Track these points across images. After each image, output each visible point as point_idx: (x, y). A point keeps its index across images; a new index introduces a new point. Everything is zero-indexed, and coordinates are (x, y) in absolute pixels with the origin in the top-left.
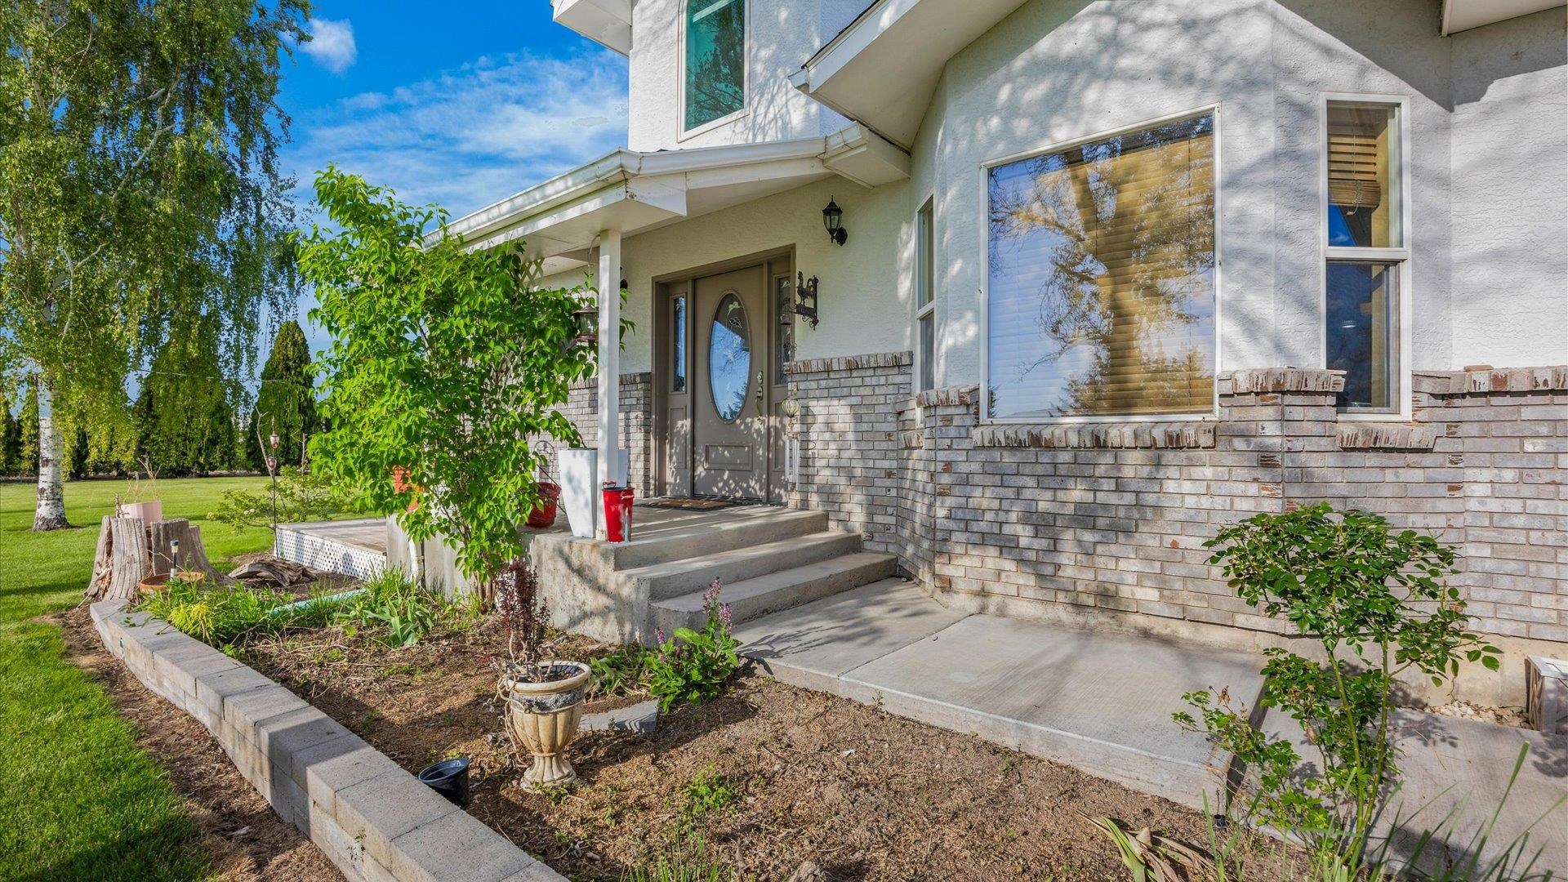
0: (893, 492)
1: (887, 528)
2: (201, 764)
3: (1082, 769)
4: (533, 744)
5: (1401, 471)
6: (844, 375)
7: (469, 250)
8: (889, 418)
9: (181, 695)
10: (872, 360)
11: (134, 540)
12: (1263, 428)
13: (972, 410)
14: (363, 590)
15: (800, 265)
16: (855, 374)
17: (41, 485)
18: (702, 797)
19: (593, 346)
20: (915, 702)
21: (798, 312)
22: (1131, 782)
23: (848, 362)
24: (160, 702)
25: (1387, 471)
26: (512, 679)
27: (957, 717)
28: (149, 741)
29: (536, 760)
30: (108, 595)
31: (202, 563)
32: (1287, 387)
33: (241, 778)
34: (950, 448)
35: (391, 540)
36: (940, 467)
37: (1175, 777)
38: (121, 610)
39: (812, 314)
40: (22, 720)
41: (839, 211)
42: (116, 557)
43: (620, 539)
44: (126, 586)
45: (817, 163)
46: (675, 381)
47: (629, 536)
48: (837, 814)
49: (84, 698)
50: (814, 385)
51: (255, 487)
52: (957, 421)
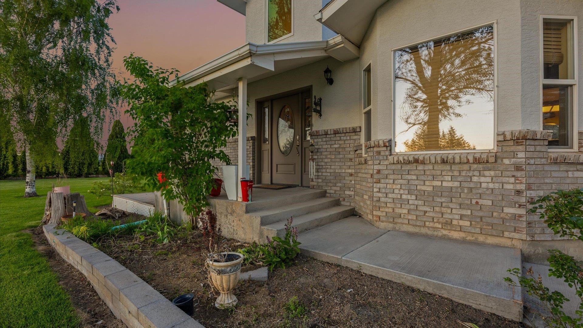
0: (353, 182)
1: (350, 196)
2: (84, 292)
3: (454, 299)
4: (220, 288)
5: (575, 172)
6: (333, 136)
7: (187, 87)
8: (351, 153)
9: (76, 263)
10: (344, 130)
11: (59, 201)
12: (517, 155)
13: (389, 148)
14: (146, 220)
15: (314, 93)
16: (337, 135)
17: (27, 180)
18: (292, 311)
19: (236, 124)
20: (376, 268)
21: (314, 112)
22: (476, 306)
23: (334, 131)
24: (68, 266)
25: (569, 172)
26: (211, 260)
27: (395, 275)
28: (63, 282)
29: (221, 294)
30: (50, 222)
31: (85, 210)
32: (528, 137)
33: (100, 299)
34: (379, 164)
35: (157, 200)
36: (375, 172)
37: (498, 304)
38: (54, 228)
39: (319, 113)
40: (14, 273)
41: (330, 72)
42: (52, 208)
43: (248, 201)
44: (57, 218)
45: (323, 51)
46: (264, 139)
47: (251, 200)
48: (351, 319)
49: (38, 264)
50: (320, 140)
51: (105, 181)
52: (382, 153)
